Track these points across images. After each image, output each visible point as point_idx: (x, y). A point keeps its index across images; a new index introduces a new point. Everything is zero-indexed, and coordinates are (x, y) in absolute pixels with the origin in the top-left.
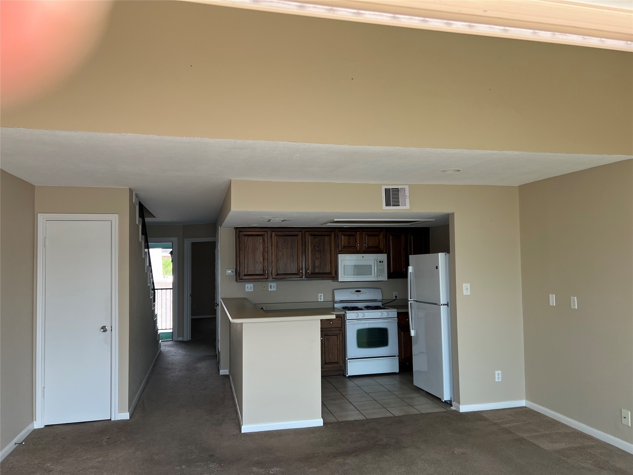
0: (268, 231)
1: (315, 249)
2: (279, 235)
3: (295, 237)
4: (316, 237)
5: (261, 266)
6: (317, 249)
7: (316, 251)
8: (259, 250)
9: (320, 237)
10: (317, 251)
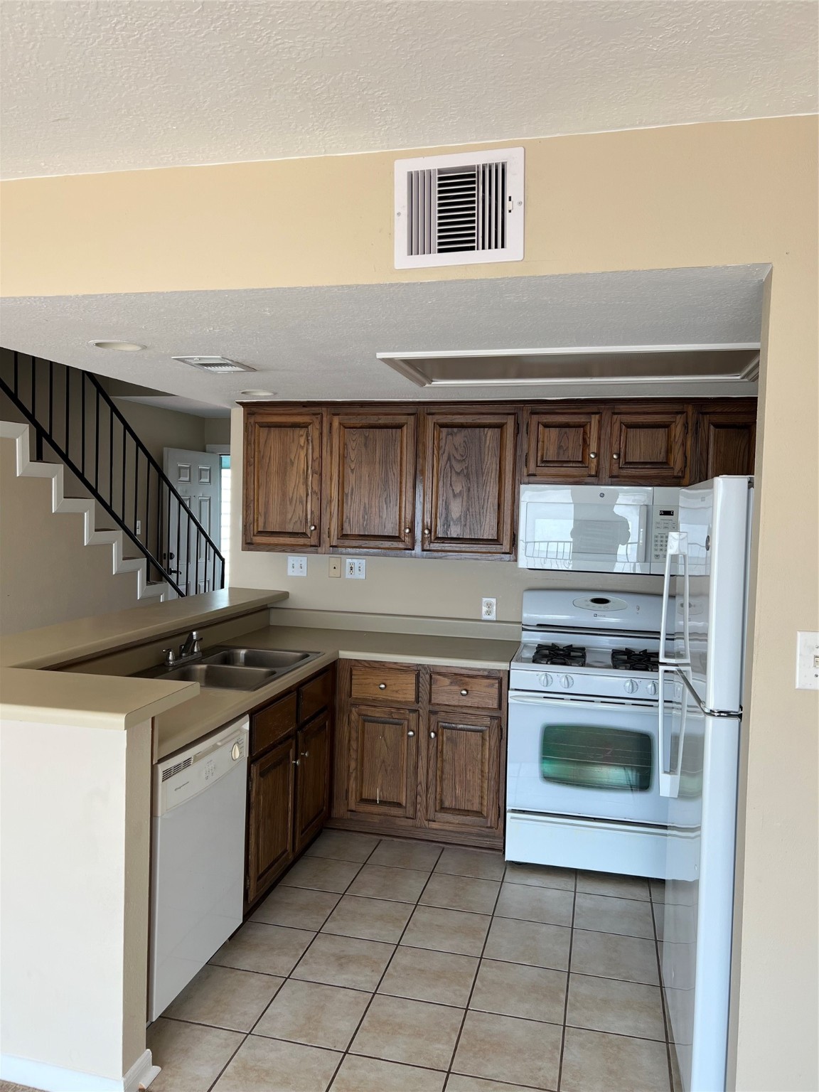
0: (325, 415)
1: (451, 467)
2: (352, 426)
3: (394, 430)
4: (455, 430)
5: (299, 512)
6: (458, 467)
7: (453, 472)
8: (295, 465)
9: (469, 430)
10: (456, 472)
